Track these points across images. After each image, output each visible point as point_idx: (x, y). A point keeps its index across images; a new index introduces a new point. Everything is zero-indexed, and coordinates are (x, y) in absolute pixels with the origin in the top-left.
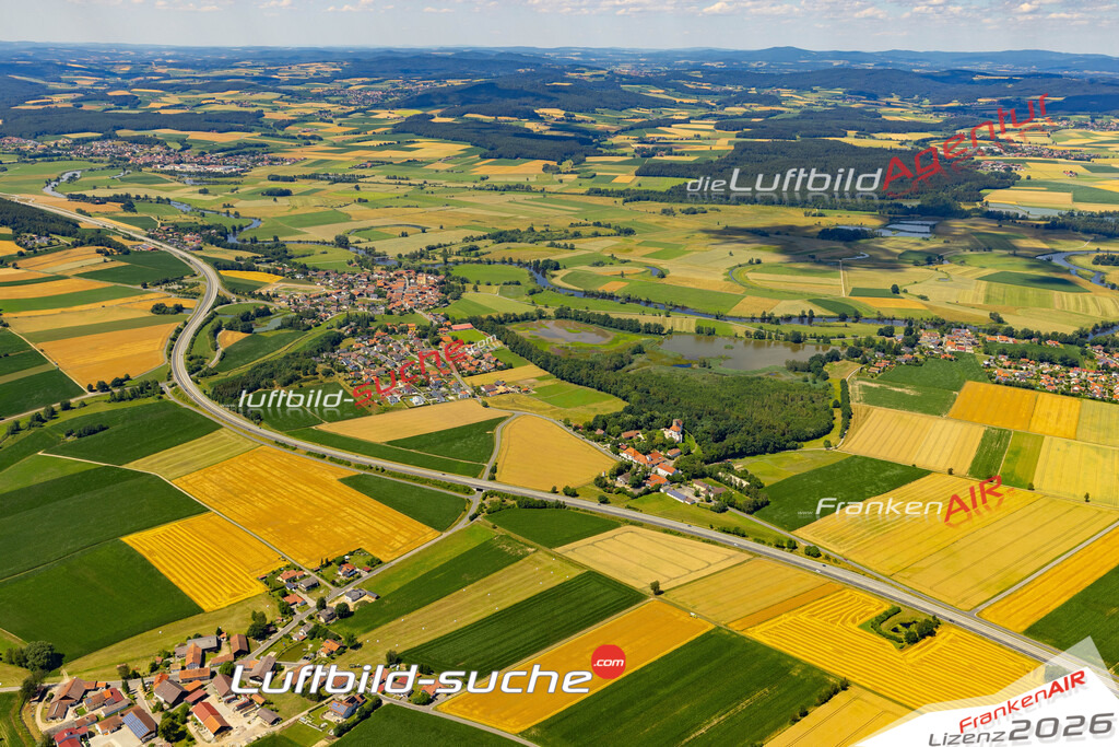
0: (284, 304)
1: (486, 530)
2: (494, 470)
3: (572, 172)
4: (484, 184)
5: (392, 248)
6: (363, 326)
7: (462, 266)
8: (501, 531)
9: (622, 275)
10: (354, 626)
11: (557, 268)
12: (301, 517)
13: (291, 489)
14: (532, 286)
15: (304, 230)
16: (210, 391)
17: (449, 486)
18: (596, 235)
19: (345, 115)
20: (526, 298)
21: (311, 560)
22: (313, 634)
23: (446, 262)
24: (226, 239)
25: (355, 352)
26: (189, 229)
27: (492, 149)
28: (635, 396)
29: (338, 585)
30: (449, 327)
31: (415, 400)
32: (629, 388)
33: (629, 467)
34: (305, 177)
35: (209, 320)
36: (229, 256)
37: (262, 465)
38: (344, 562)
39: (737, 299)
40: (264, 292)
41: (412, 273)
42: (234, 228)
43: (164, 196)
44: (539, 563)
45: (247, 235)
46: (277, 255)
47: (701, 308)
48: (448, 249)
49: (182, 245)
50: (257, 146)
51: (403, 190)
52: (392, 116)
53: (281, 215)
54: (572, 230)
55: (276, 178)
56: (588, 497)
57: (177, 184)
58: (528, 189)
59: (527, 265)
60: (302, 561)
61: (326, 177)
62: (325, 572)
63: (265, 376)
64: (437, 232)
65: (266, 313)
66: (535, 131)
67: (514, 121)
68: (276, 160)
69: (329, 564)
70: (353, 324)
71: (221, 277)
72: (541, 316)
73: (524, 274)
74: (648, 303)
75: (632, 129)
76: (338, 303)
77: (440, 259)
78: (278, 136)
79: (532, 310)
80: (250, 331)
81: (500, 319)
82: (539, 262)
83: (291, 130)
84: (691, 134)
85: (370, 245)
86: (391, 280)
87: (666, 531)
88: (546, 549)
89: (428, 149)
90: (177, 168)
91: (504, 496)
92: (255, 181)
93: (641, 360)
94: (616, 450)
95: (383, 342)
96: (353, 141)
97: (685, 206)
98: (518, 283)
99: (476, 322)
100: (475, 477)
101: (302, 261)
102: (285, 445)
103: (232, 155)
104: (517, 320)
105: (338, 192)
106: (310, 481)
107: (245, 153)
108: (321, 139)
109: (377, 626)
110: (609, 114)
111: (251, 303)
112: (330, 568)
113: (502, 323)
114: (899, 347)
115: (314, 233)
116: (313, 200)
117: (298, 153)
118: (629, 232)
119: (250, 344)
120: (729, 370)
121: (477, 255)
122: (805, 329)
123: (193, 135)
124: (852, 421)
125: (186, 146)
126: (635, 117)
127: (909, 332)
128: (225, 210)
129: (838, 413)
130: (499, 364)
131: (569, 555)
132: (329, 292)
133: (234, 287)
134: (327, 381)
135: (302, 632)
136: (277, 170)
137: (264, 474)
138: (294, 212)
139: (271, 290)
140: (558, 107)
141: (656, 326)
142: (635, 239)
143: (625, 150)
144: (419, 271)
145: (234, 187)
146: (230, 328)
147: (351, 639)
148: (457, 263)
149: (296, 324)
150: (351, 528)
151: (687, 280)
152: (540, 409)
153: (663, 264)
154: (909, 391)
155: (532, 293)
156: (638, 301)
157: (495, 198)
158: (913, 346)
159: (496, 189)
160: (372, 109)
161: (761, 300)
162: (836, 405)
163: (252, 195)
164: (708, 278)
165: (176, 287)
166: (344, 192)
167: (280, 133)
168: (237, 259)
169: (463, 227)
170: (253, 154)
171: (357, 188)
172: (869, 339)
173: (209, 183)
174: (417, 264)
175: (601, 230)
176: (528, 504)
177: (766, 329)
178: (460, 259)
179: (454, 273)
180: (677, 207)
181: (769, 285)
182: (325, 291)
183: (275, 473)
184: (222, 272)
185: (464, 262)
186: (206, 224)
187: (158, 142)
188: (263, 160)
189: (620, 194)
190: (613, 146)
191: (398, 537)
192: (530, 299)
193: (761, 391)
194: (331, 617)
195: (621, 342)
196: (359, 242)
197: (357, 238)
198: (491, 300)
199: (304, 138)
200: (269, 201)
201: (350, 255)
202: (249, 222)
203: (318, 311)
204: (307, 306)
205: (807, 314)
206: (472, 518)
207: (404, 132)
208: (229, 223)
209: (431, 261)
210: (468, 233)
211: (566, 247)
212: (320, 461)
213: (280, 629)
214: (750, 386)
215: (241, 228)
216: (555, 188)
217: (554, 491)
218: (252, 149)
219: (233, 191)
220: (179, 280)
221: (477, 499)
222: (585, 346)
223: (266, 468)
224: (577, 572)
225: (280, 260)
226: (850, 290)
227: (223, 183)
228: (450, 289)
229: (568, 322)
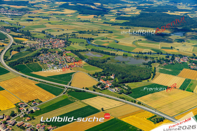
0: (28, 45)
1: (67, 96)
2: (71, 83)
3: (100, 18)
4: (79, 20)
5: (55, 34)
6: (45, 51)
7: (71, 39)
8: (70, 96)
9: (108, 42)
10: (34, 115)
11: (93, 40)
12: (25, 92)
13: (24, 86)
14: (87, 44)
15: (35, 29)
16: (8, 64)
17: (60, 86)
18: (104, 33)
19: (48, 3)
20: (85, 46)
21: (26, 101)
22: (25, 116)
23: (67, 38)
24: (16, 30)
25: (43, 57)
26: (8, 28)
27: (82, 12)
28: (105, 69)
29: (32, 106)
30: (66, 52)
31: (55, 68)
32: (104, 67)
33: (101, 83)
34: (37, 17)
35: (10, 48)
36: (16, 34)
37: (18, 81)
38: (34, 101)
39: (134, 48)
40: (23, 43)
41: (59, 40)
42: (18, 28)
43: (3, 20)
44: (78, 103)
45: (21, 30)
46: (28, 34)
47: (125, 50)
48: (68, 35)
49: (6, 31)
50: (26, 9)
51: (60, 21)
52: (59, 3)
53: (30, 25)
54: (98, 31)
55: (30, 17)
56: (91, 90)
57: (6, 17)
58: (89, 22)
59: (86, 39)
60: (24, 101)
61: (42, 17)
62: (29, 103)
63: (21, 61)
64: (66, 30)
65: (23, 47)
66: (93, 8)
67: (88, 6)
68: (30, 13)
69: (30, 102)
70: (43, 51)
71: (14, 39)
72: (87, 50)
73: (85, 41)
74: (113, 48)
75: (116, 8)
76: (41, 46)
77: (66, 37)
78: (31, 7)
79: (85, 49)
80: (19, 51)
81: (78, 51)
82: (89, 38)
83: (35, 6)
84: (130, 10)
85: (50, 33)
86: (54, 41)
87: (107, 98)
88: (80, 100)
89: (67, 11)
90: (7, 14)
91: (72, 89)
92: (25, 17)
93: (109, 61)
94: (99, 80)
95: (49, 55)
96: (49, 9)
97: (126, 27)
98: (83, 43)
99: (72, 51)
100: (66, 85)
101: (33, 36)
102: (24, 76)
103: (20, 11)
104: (82, 51)
105: (44, 21)
106: (28, 84)
107: (23, 11)
108: (42, 8)
109: (39, 115)
110: (112, 5)
111: (20, 45)
112: (30, 103)
113: (78, 52)
114: (170, 60)
115: (37, 30)
116: (38, 22)
117: (36, 11)
118: (111, 32)
119: (19, 54)
120: (129, 64)
121: (75, 36)
122: (149, 56)
123: (11, 6)
124: (155, 76)
125: (9, 8)
126: (118, 6)
127: (173, 57)
128: (17, 24)
129: (152, 74)
130: (76, 61)
131: (85, 102)
132: (39, 43)
133: (17, 41)
134: (35, 63)
135: (22, 116)
136: (30, 15)
137: (18, 82)
138: (33, 25)
139: (25, 42)
140: (99, 3)
141: (114, 53)
142: (113, 34)
143: (114, 13)
144: (60, 39)
145: (20, 18)
146: (15, 50)
147: (33, 117)
148: (70, 38)
149: (30, 50)
150: (36, 95)
151: (123, 44)
152: (83, 71)
153: (118, 40)
154: (170, 70)
155: (86, 45)
156: (111, 48)
157: (81, 23)
158: (173, 60)
159: (82, 21)
160: (55, 1)
161: (139, 49)
162: (152, 72)
163: (24, 21)
164: (129, 43)
165: (3, 41)
166: (46, 21)
167: (32, 6)
168: (18, 35)
169: (72, 30)
170: (25, 11)
171: (49, 20)
172: (163, 58)
173: (14, 17)
174: (60, 38)
175: (105, 32)
176: (77, 91)
177: (140, 55)
178: (71, 37)
179: (69, 40)
180: (124, 27)
181: (142, 46)
182: (38, 43)
183: (21, 82)
184: (14, 38)
185: (72, 38)
186: (12, 27)
187: (3, 7)
188: (27, 13)
189: (111, 23)
190: (111, 12)
191: (47, 97)
192: (86, 47)
193: (135, 69)
194: (29, 113)
195: (105, 57)
196: (47, 32)
197: (47, 31)
198: (76, 46)
199: (38, 8)
200: (28, 22)
201: (45, 35)
202: (22, 27)
203: (36, 47)
204: (33, 46)
205: (150, 52)
206: (64, 93)
207: (62, 7)
208: (17, 27)
209: (64, 37)
210: (73, 31)
211: (96, 35)
212: (31, 80)
213: (17, 115)
214: (133, 68)
215: (20, 28)
216: (96, 22)
217: (83, 88)
218: (25, 10)
219: (19, 19)
220: (4, 39)
221: (66, 89)
222: (97, 57)
223: (19, 81)
224: (86, 105)
225: (28, 36)
226: (161, 47)
227: (17, 18)
228: (67, 44)
229: (94, 52)
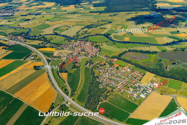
3: (81, 7)
4: (67, 12)
5: (69, 34)
11: (110, 35)
20: (114, 46)
26: (17, 35)
30: (113, 61)
34: (28, 14)
42: (27, 33)
49: (20, 41)
50: (10, 7)
51: (53, 16)
58: (78, 13)
61: (33, 14)
64: (73, 27)
80: (66, 71)
85: (63, 34)
103: (7, 10)
111: (56, 60)
118: (111, 22)
138: (36, 25)
157: (74, 16)
169: (77, 25)
182: (70, 52)
189: (96, 12)
196: (60, 33)
199: (18, 3)
211: (104, 28)
216: (82, 12)
219: (15, 20)
227: (11, 18)
